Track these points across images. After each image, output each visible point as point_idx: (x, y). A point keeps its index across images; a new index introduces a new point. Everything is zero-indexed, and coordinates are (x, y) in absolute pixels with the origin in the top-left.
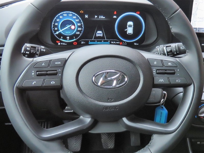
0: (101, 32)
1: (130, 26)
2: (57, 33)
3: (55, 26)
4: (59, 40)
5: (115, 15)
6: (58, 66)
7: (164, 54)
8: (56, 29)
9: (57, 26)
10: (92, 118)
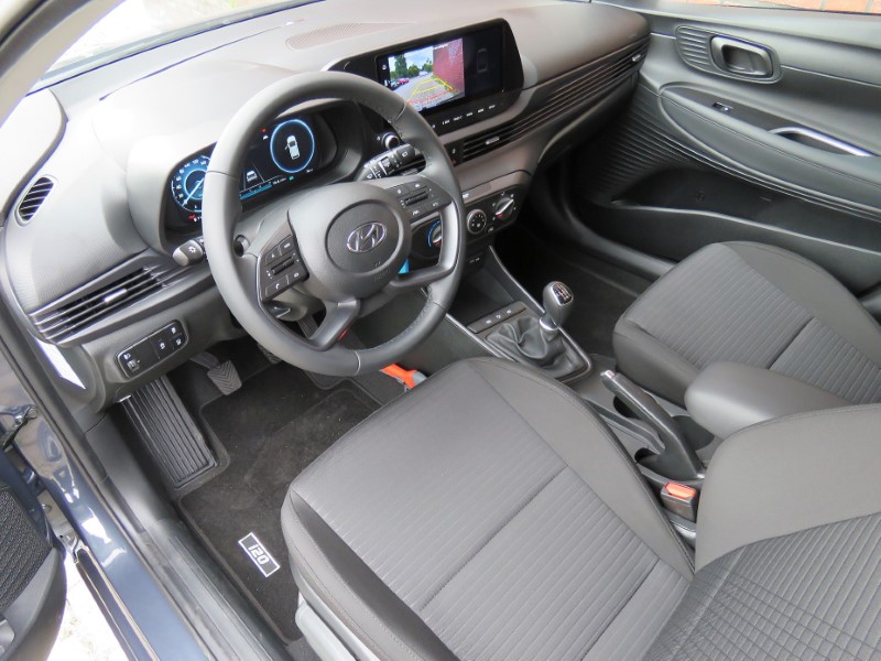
0: (252, 172)
1: (292, 144)
2: (186, 202)
3: (178, 192)
4: (192, 214)
5: (265, 134)
6: (289, 250)
7: (383, 176)
8: (181, 196)
9: (181, 191)
10: (357, 299)
